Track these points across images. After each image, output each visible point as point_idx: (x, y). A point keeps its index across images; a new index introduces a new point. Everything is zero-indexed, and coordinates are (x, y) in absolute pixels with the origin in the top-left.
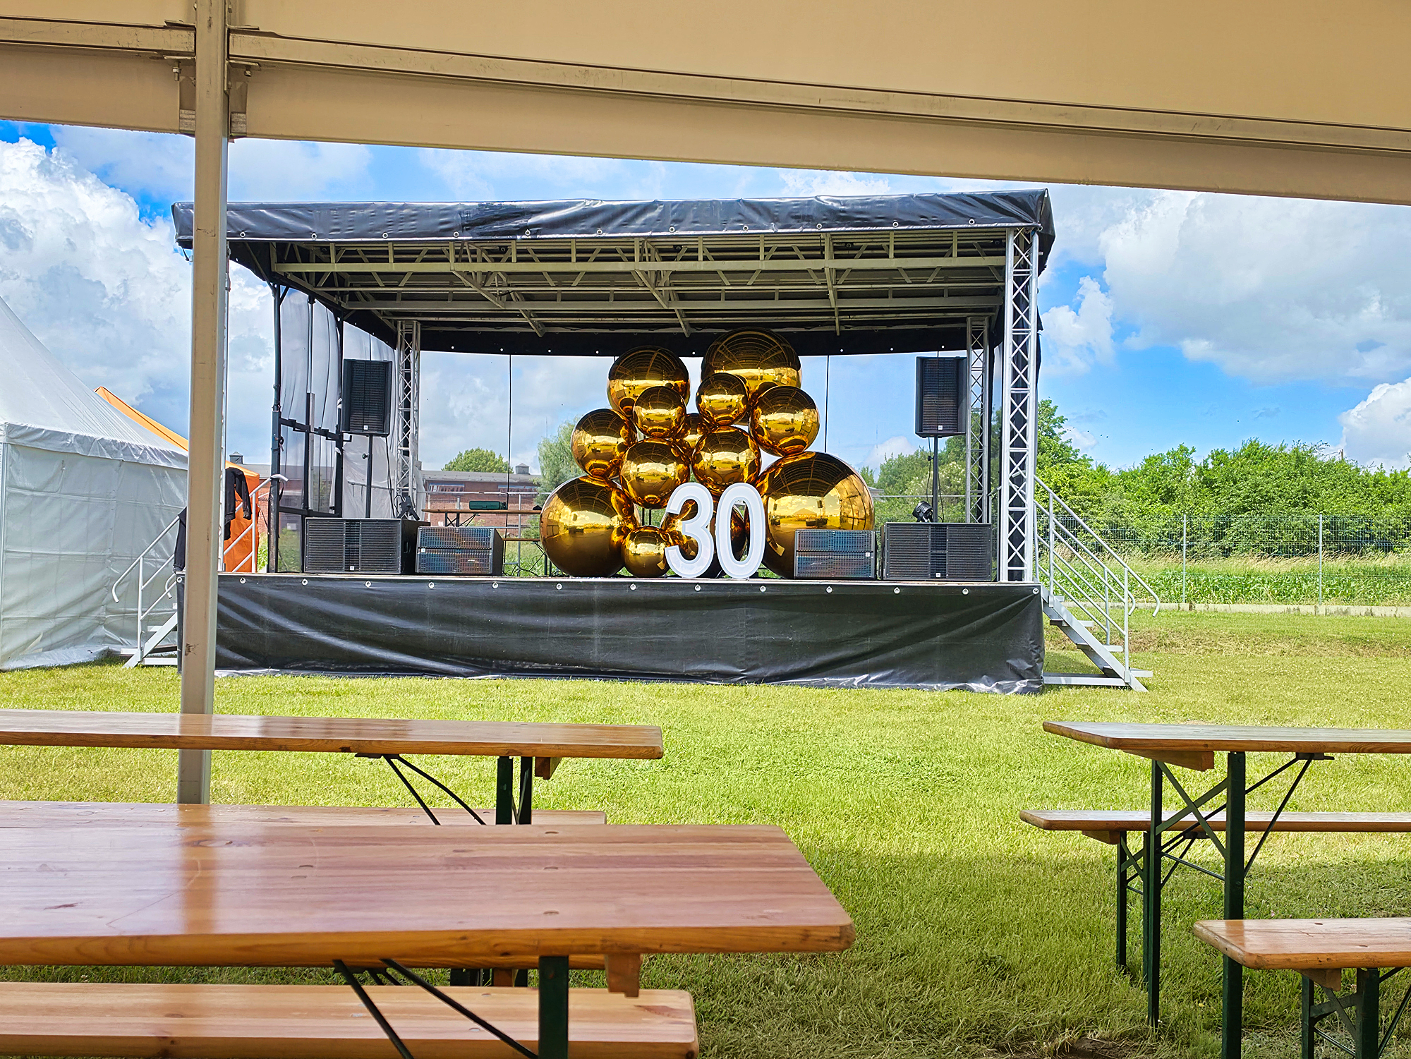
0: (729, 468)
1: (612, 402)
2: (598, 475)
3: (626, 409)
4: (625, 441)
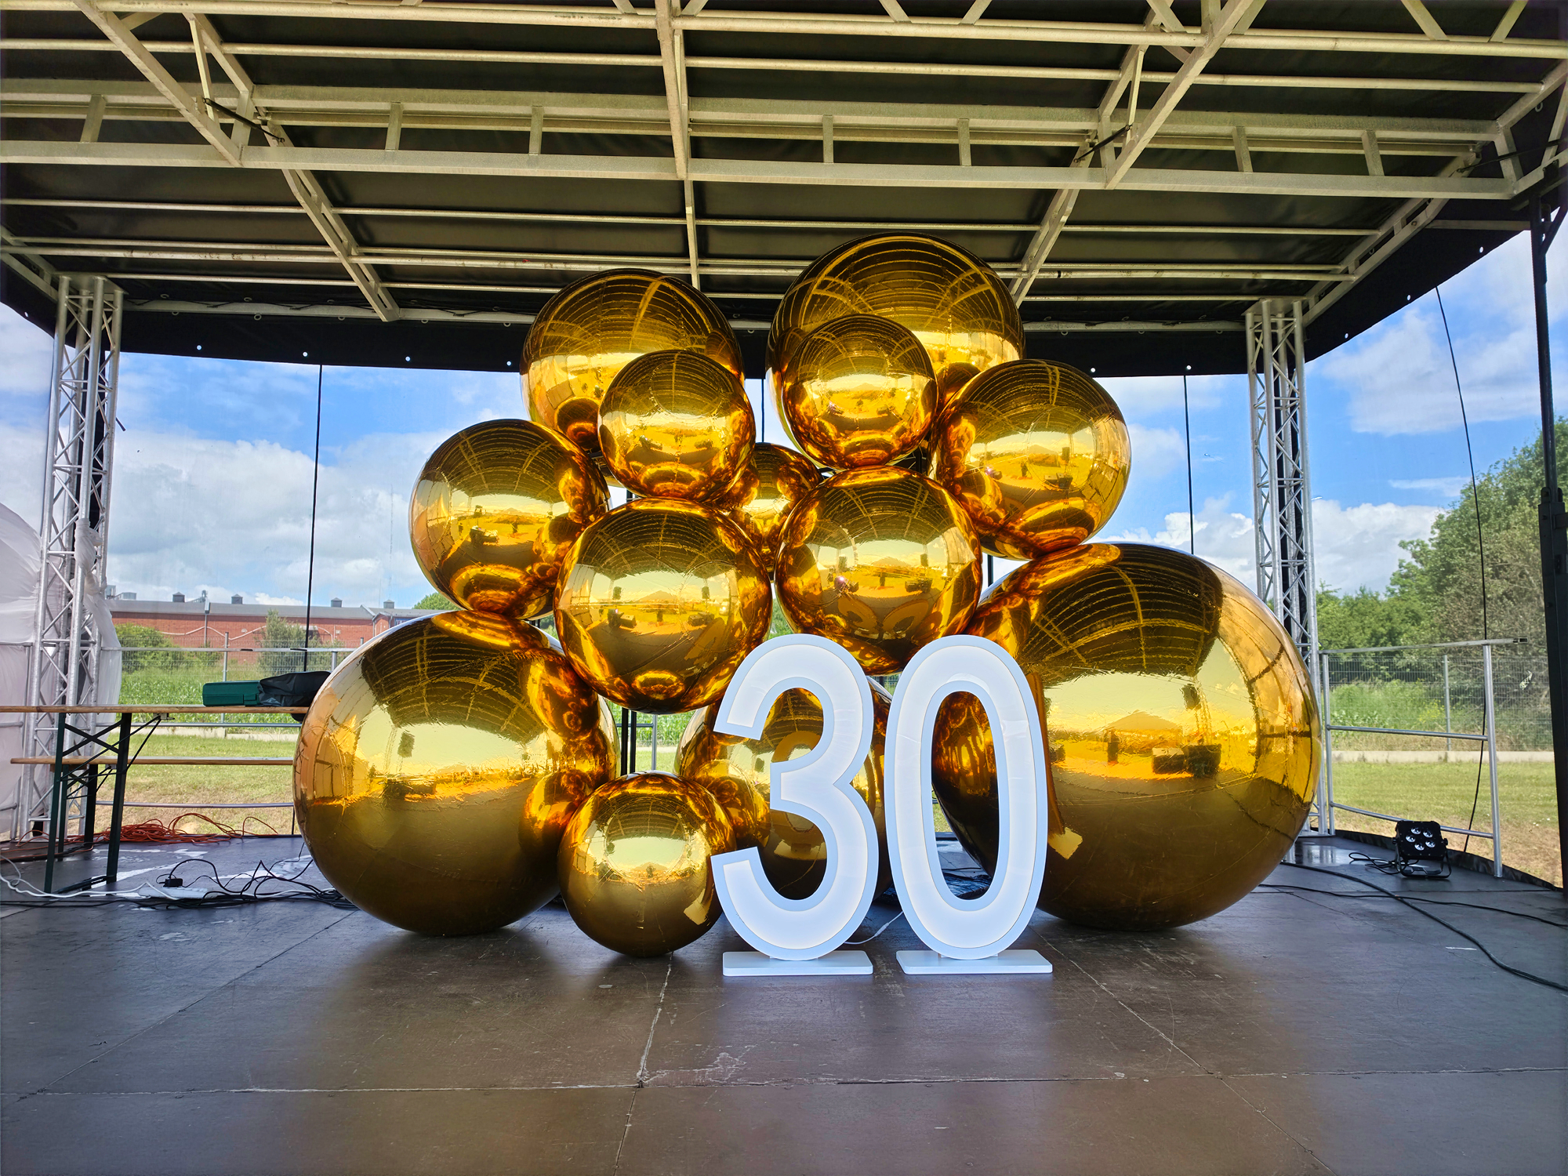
2: (489, 610)
3: (576, 431)
4: (572, 511)
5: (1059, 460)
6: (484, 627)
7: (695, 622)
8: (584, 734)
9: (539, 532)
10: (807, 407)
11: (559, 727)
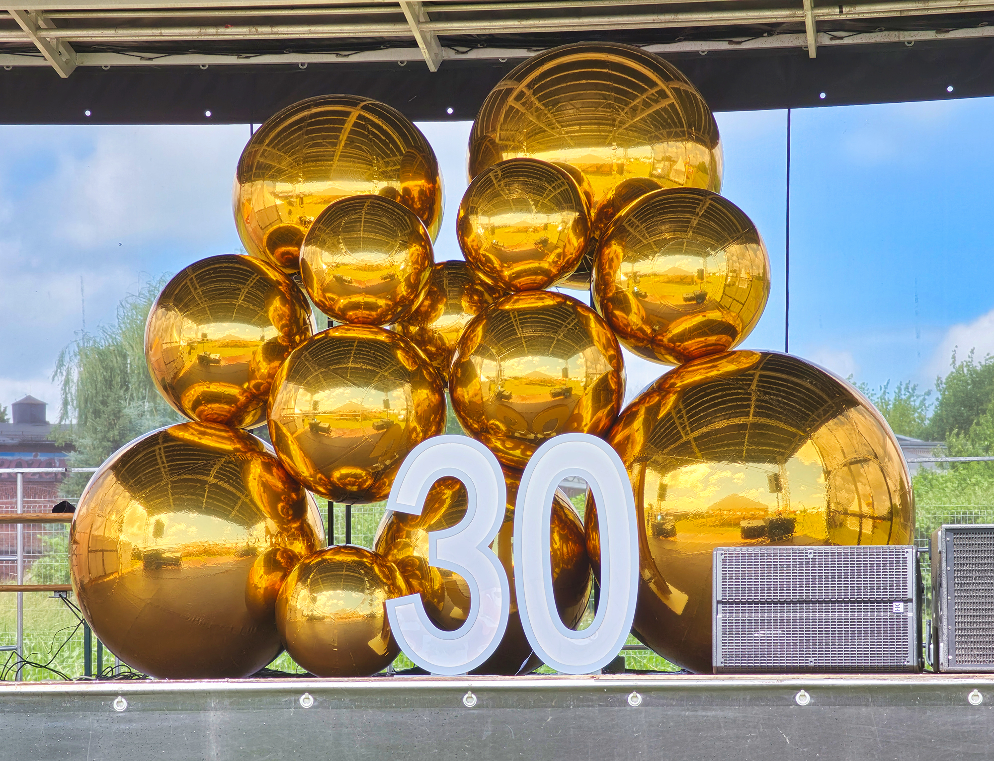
0: (544, 396)
1: (248, 238)
2: (214, 421)
3: (283, 254)
4: (281, 334)
5: (696, 278)
6: (211, 435)
7: (379, 428)
8: (295, 522)
9: (254, 353)
10: (473, 241)
11: (275, 515)
